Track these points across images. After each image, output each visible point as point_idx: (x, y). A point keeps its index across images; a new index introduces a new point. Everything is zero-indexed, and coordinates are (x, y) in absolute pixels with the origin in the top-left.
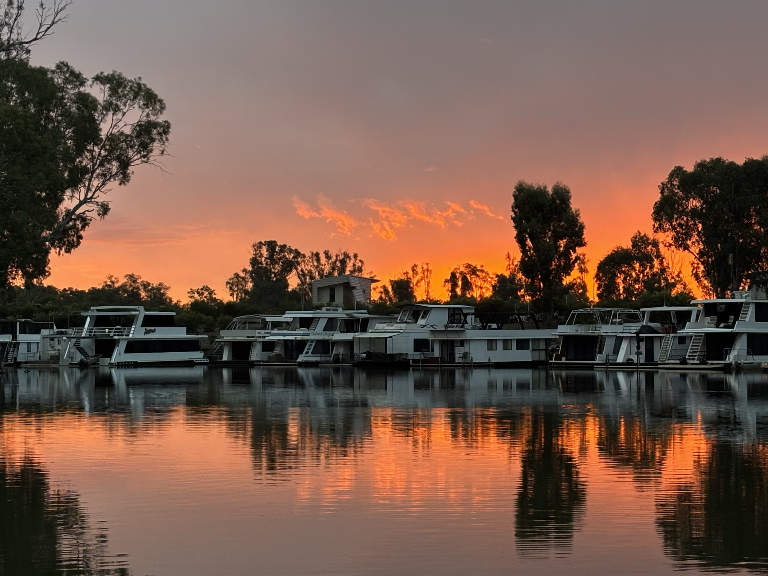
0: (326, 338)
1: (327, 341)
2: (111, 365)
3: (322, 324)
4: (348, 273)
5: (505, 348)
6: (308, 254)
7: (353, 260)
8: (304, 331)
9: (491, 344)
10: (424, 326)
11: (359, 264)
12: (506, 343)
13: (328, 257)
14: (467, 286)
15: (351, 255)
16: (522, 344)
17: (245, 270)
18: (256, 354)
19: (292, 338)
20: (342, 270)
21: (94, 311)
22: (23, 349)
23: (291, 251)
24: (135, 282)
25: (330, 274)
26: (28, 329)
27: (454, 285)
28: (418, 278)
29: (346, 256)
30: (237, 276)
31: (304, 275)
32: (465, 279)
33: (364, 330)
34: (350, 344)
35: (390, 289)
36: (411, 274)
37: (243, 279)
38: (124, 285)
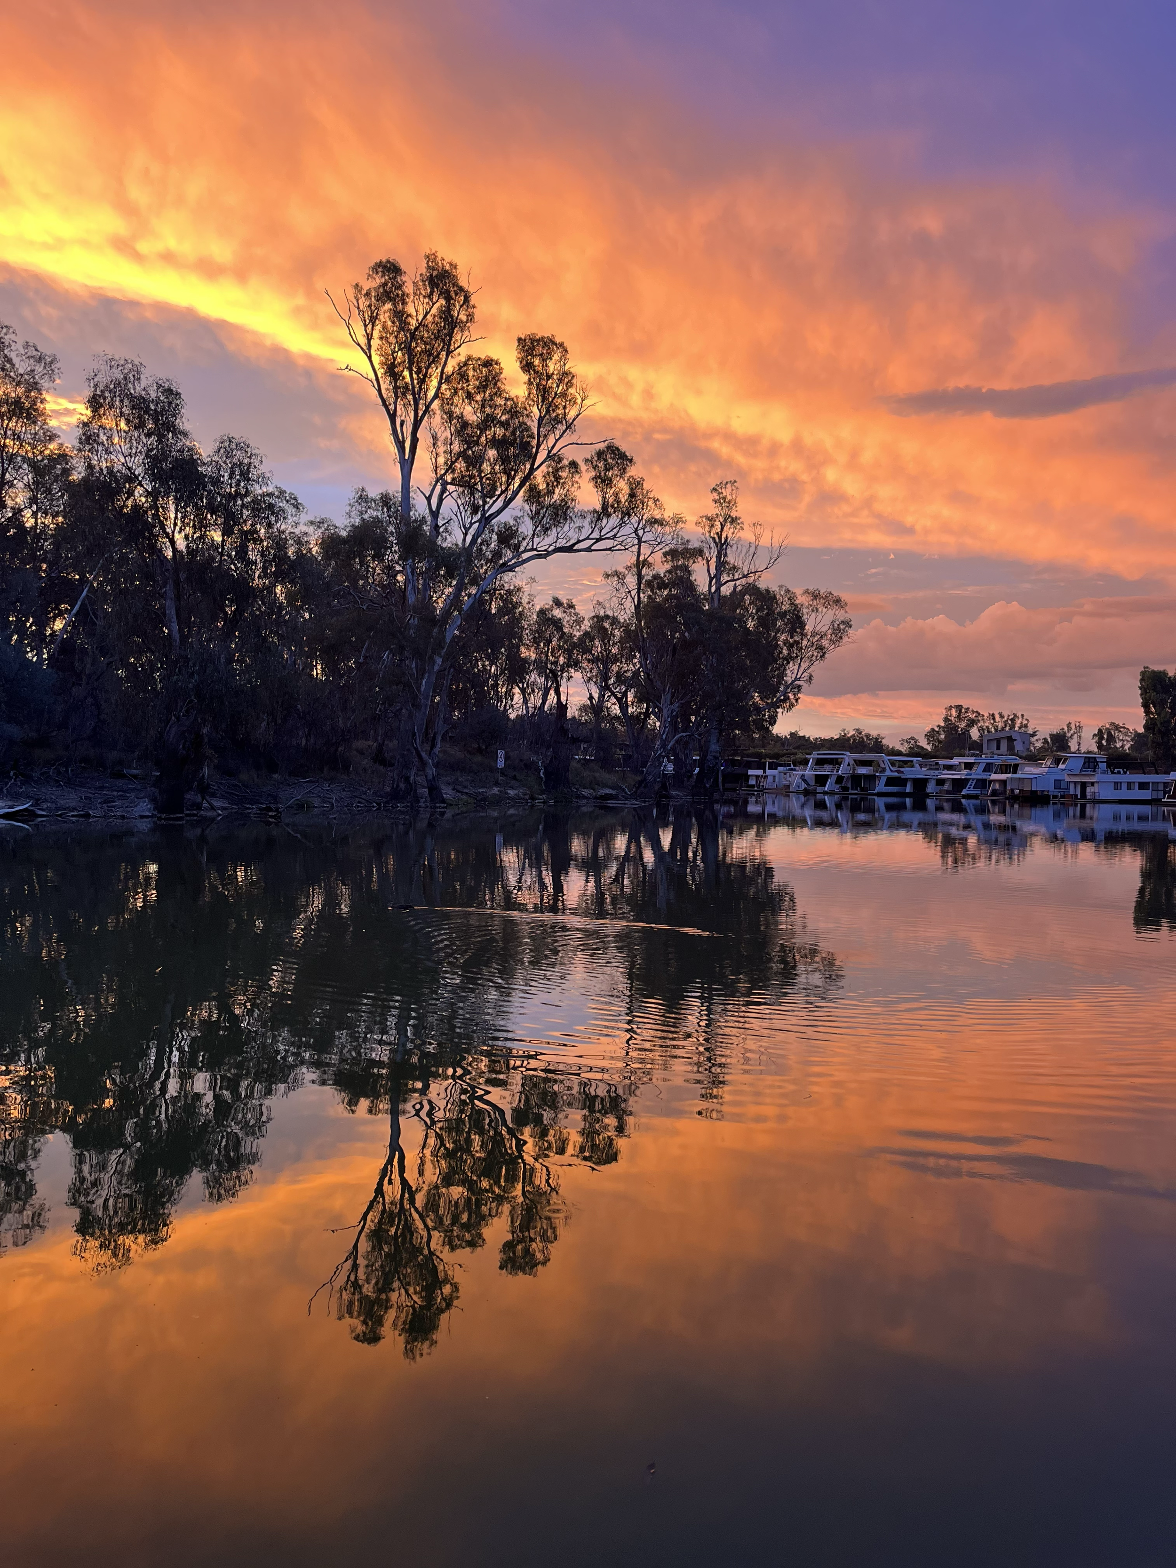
0: (985, 777)
1: (986, 780)
2: (825, 793)
3: (982, 766)
4: (1017, 728)
5: (1129, 788)
6: (986, 715)
7: (1020, 720)
8: (965, 772)
9: (1117, 785)
10: (1063, 770)
11: (1025, 722)
12: (1130, 785)
13: (1002, 716)
14: (1111, 739)
15: (1019, 715)
16: (1143, 786)
17: (939, 726)
18: (931, 788)
19: (959, 777)
20: (1012, 727)
21: (815, 755)
22: (770, 779)
23: (973, 711)
24: (860, 733)
25: (1003, 729)
26: (773, 766)
27: (1102, 738)
28: (1072, 732)
29: (1015, 715)
30: (933, 730)
31: (983, 730)
32: (1109, 734)
33: (1015, 772)
34: (1003, 783)
35: (1049, 740)
36: (1066, 729)
37: (938, 732)
38: (853, 735)
